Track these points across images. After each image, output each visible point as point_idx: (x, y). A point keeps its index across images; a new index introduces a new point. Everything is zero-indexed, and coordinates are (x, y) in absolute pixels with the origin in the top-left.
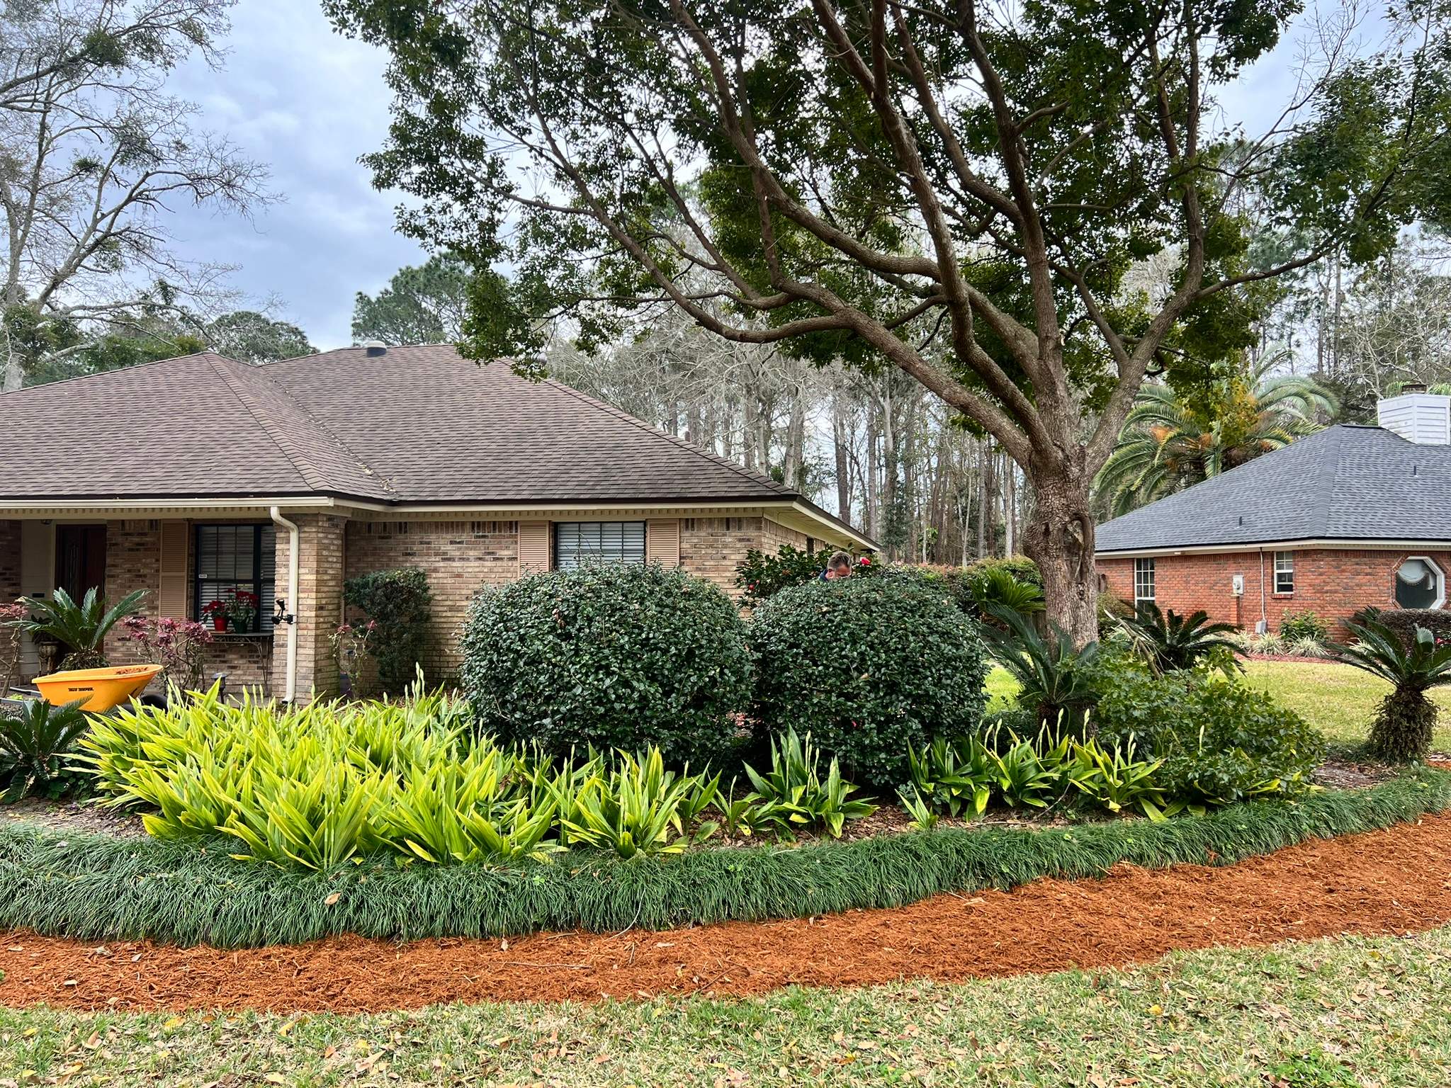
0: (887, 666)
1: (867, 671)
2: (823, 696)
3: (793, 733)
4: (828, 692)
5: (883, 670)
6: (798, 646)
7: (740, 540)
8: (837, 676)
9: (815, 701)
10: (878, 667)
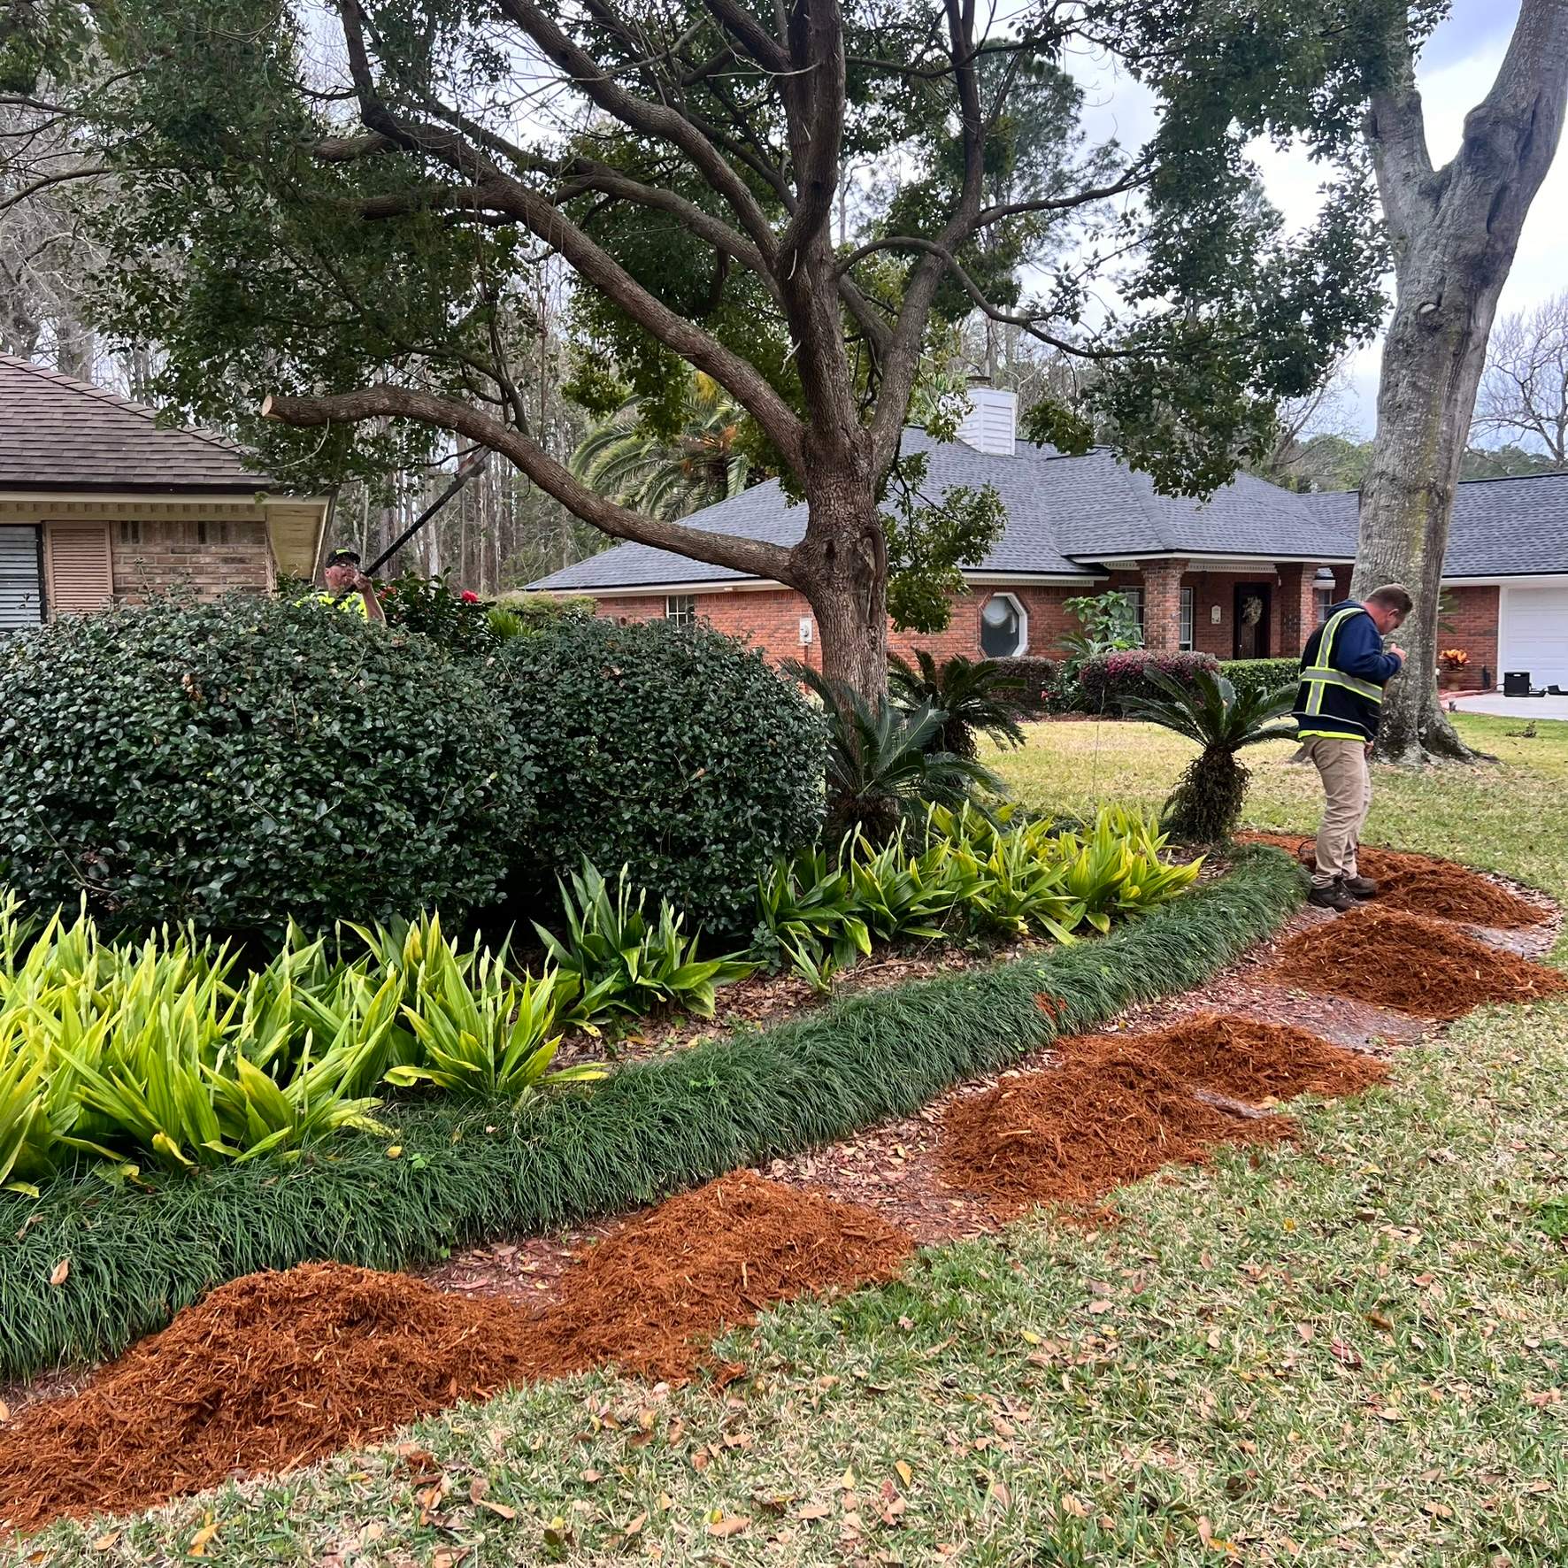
0: (729, 755)
1: (703, 764)
2: (637, 809)
3: (591, 872)
4: (645, 803)
5: (726, 762)
6: (588, 732)
7: (226, 561)
8: (657, 775)
9: (627, 816)
10: (720, 757)
